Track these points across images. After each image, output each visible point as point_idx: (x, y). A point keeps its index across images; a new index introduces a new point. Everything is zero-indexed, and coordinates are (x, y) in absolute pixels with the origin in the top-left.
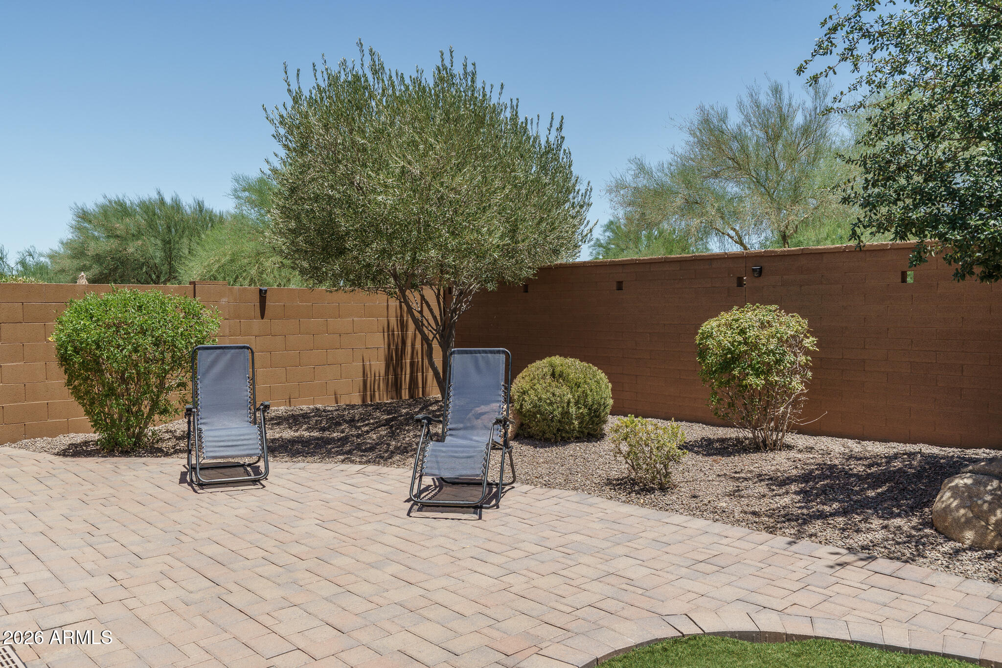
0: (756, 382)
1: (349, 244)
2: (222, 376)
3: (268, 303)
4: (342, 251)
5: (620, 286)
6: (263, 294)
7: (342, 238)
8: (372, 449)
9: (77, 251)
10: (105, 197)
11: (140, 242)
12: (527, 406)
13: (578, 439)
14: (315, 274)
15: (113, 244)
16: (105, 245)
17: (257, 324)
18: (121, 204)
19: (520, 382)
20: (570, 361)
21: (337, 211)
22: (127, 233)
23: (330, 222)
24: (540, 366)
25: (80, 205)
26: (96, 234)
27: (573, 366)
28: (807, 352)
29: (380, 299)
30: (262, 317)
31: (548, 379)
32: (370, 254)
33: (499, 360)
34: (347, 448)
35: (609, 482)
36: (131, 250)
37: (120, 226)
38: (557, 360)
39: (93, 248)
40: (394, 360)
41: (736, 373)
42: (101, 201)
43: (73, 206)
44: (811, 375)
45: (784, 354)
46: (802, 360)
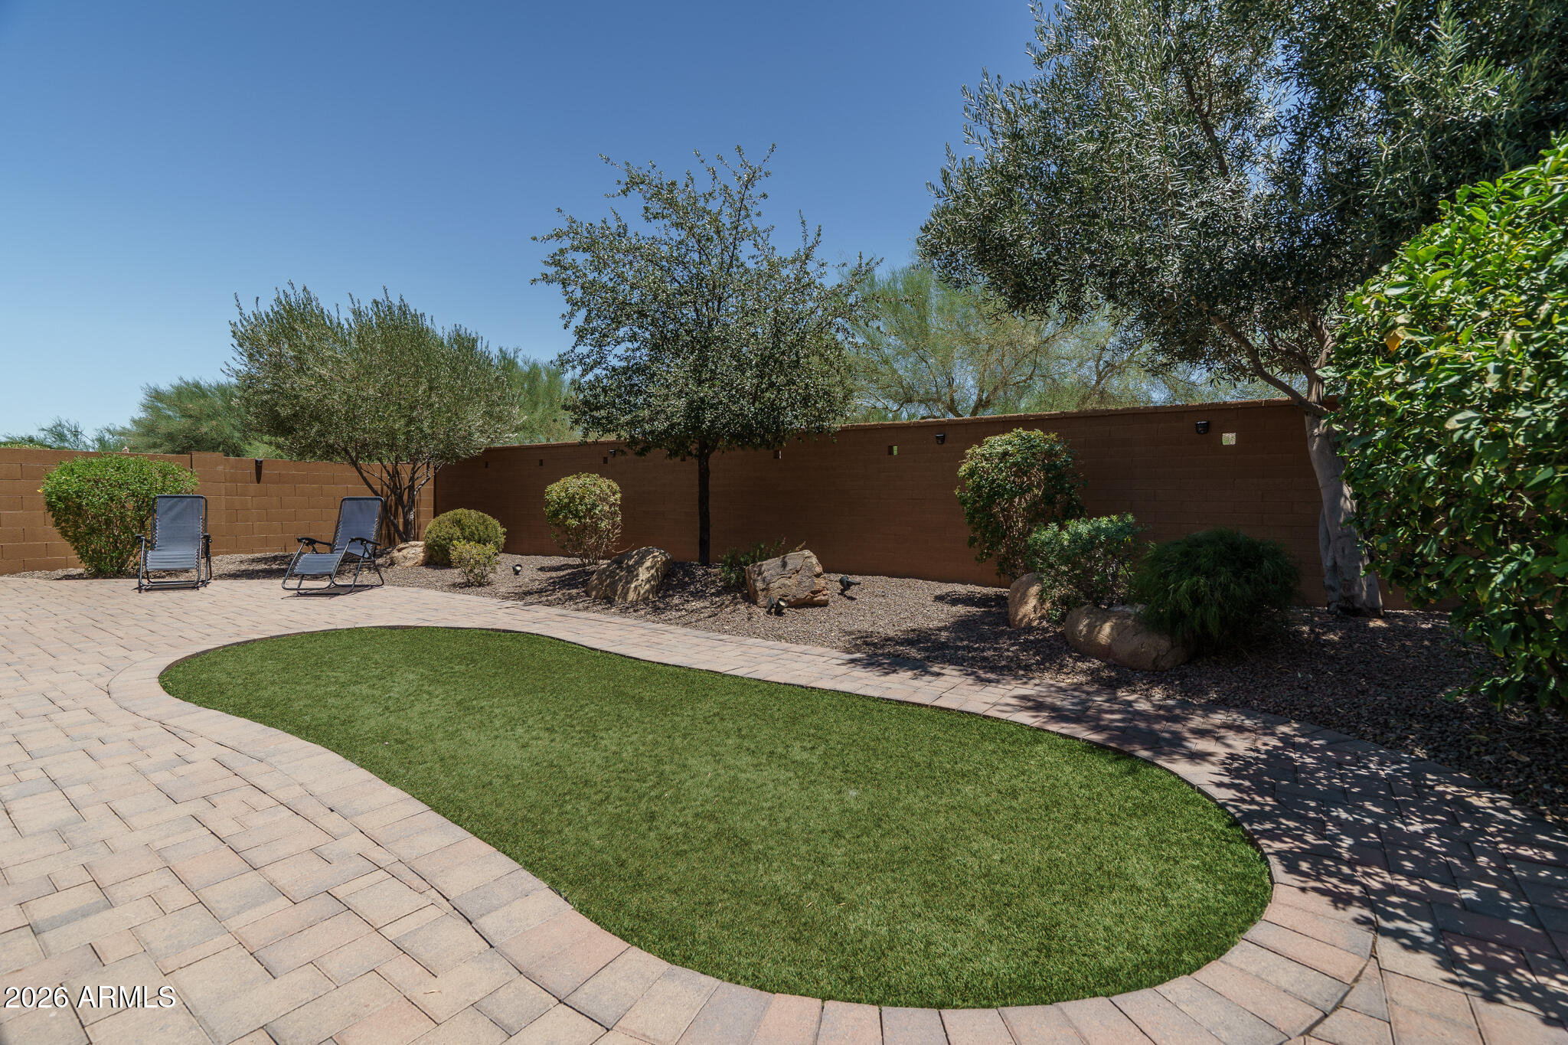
2: (178, 517)
3: (264, 471)
6: (258, 464)
9: (147, 429)
10: (181, 379)
11: (214, 423)
15: (186, 423)
16: (179, 423)
17: (255, 486)
18: (197, 385)
22: (201, 413)
25: (152, 385)
26: (170, 413)
30: (259, 481)
36: (204, 429)
37: (192, 406)
39: (163, 427)
41: (561, 517)
42: (176, 382)
43: (145, 386)
44: (617, 519)
45: (596, 505)
46: (610, 509)
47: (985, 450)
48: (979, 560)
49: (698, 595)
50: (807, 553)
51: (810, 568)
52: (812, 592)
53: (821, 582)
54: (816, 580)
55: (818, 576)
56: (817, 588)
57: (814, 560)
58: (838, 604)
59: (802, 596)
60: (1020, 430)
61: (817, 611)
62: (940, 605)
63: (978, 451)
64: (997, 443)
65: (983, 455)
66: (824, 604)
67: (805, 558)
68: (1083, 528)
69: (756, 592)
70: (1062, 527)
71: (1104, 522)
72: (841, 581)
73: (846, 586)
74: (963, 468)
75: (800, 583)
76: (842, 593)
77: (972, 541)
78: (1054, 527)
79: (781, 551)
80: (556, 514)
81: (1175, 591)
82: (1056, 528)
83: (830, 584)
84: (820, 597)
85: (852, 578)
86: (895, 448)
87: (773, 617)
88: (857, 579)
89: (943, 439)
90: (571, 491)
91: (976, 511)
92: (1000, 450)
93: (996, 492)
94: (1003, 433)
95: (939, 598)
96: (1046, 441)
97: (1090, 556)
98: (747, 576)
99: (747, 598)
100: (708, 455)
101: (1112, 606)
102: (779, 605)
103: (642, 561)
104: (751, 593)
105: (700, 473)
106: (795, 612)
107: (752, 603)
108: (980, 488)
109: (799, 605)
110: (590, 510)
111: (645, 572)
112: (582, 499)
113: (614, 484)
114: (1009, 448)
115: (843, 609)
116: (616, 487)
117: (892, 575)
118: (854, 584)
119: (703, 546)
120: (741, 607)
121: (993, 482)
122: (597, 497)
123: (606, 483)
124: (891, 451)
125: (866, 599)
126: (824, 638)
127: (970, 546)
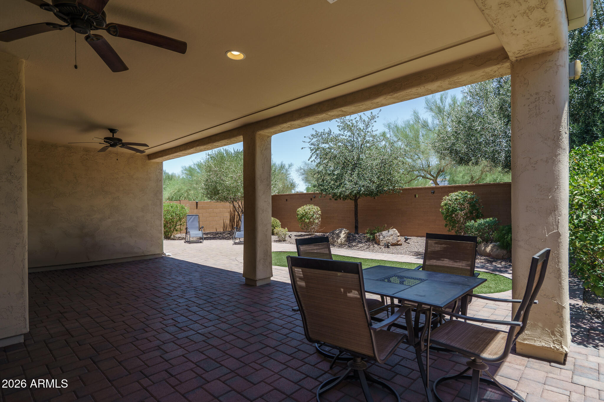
0: (307, 221)
1: (220, 192)
2: (192, 221)
3: (198, 205)
4: (219, 194)
5: (287, 200)
6: (197, 203)
7: (219, 191)
8: (225, 238)
14: (211, 198)
17: (196, 210)
21: (218, 185)
23: (216, 187)
29: (228, 204)
30: (197, 209)
32: (225, 194)
34: (220, 238)
35: (274, 241)
40: (232, 220)
41: (303, 219)
44: (320, 219)
45: (313, 215)
46: (318, 216)
47: (449, 197)
49: (360, 242)
50: (395, 229)
51: (396, 234)
52: (397, 241)
53: (400, 238)
54: (398, 238)
55: (398, 236)
56: (398, 240)
57: (397, 232)
58: (405, 245)
59: (394, 242)
60: (461, 191)
61: (399, 247)
63: (447, 198)
64: (454, 195)
65: (449, 199)
66: (401, 245)
67: (394, 231)
68: (482, 221)
69: (379, 241)
70: (475, 221)
71: (488, 219)
72: (405, 238)
73: (407, 239)
74: (442, 203)
75: (393, 238)
76: (405, 242)
77: (446, 225)
78: (473, 221)
79: (387, 229)
80: (301, 218)
81: (507, 238)
82: (474, 222)
83: (402, 239)
84: (399, 243)
85: (408, 237)
86: (417, 195)
87: (386, 248)
88: (410, 237)
89: (434, 193)
90: (306, 211)
91: (447, 216)
92: (455, 198)
93: (454, 211)
94: (455, 192)
96: (469, 194)
97: (484, 229)
98: (376, 237)
99: (376, 243)
100: (357, 199)
101: (491, 243)
102: (388, 245)
103: (341, 232)
104: (377, 242)
105: (355, 205)
106: (393, 247)
107: (379, 244)
108: (449, 209)
109: (394, 245)
110: (312, 217)
111: (343, 235)
112: (309, 213)
113: (318, 208)
114: (458, 197)
115: (406, 246)
116: (319, 209)
117: (418, 237)
118: (409, 239)
119: (356, 228)
120: (376, 246)
121: (453, 207)
122: (314, 212)
123: (316, 207)
124: (415, 196)
125: (413, 243)
126: (405, 253)
127: (446, 227)
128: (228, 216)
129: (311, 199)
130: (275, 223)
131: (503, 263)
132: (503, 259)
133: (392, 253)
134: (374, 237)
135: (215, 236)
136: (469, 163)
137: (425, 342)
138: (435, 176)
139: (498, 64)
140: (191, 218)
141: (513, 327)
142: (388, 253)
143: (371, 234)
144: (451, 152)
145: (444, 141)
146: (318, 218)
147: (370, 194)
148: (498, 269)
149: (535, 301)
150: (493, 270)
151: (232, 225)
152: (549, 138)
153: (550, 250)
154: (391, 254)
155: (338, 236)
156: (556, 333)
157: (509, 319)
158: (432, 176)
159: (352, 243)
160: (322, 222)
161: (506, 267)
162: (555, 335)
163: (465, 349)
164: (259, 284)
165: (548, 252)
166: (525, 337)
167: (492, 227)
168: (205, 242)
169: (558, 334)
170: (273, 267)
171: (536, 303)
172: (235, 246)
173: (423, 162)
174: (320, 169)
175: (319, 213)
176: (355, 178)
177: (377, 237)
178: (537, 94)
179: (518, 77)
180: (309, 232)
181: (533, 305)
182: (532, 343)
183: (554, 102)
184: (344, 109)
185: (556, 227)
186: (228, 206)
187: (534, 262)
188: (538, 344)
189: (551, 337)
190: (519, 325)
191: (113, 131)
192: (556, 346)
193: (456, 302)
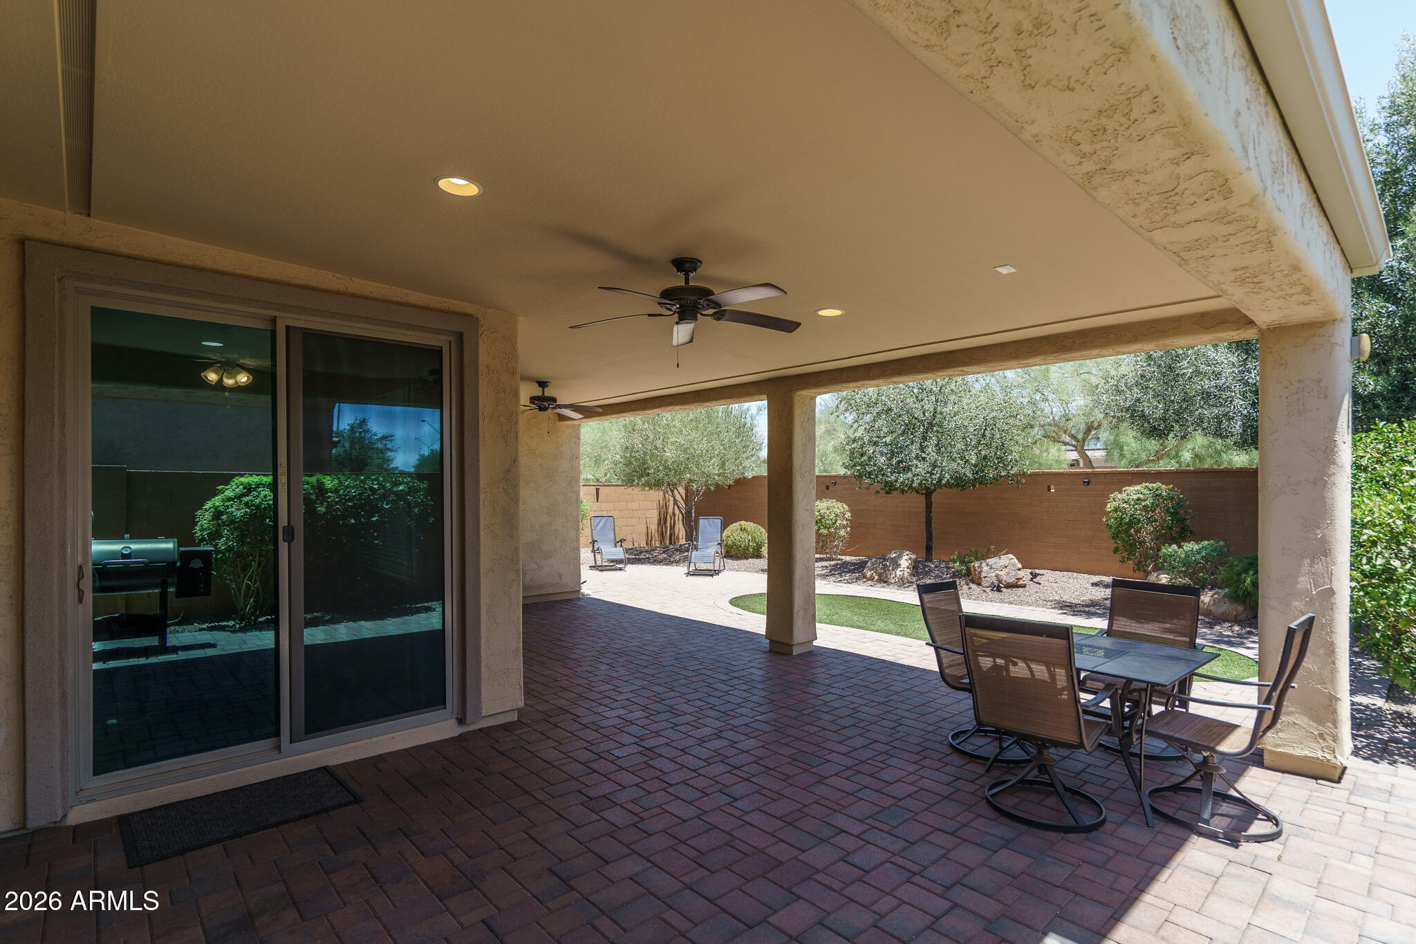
0: (824, 531)
1: (651, 471)
2: (603, 527)
3: (600, 495)
4: (647, 475)
6: (597, 490)
7: (649, 469)
8: (661, 562)
12: (730, 543)
13: (752, 558)
17: (596, 504)
19: (726, 533)
20: (748, 523)
21: (647, 457)
23: (644, 462)
24: (735, 526)
27: (750, 525)
28: (847, 520)
29: (660, 493)
30: (597, 501)
31: (739, 531)
33: (718, 521)
38: (743, 523)
40: (662, 521)
41: (817, 527)
44: (849, 529)
45: (836, 520)
46: (845, 522)
47: (1124, 495)
48: (1123, 561)
49: (940, 578)
50: (1011, 556)
51: (1014, 565)
52: (1016, 579)
53: (1022, 573)
54: (1019, 572)
55: (1019, 570)
56: (1019, 577)
57: (1015, 560)
58: (1032, 587)
59: (1011, 581)
60: (1147, 484)
61: (1021, 590)
62: (1097, 588)
63: (1119, 496)
64: (1133, 491)
65: (1123, 499)
66: (1024, 586)
67: (1010, 559)
68: (1191, 546)
69: (980, 578)
70: (1180, 547)
71: (1205, 544)
72: (1031, 573)
73: (1034, 576)
74: (1109, 506)
75: (1008, 573)
76: (1032, 580)
77: (1116, 550)
78: (1175, 547)
79: (996, 554)
81: (1245, 582)
83: (1025, 574)
84: (1021, 582)
85: (1037, 571)
86: (1052, 487)
87: (997, 593)
88: (1040, 572)
89: (1088, 483)
90: (822, 511)
91: (1119, 532)
92: (1135, 497)
93: (1133, 522)
94: (1136, 484)
95: (1095, 584)
96: (1164, 489)
97: (1197, 562)
98: (972, 569)
99: (973, 581)
100: (931, 493)
101: (1212, 589)
102: (999, 585)
103: (900, 556)
104: (976, 580)
105: (926, 504)
106: (1009, 590)
107: (979, 584)
108: (1122, 519)
109: (1009, 586)
110: (834, 524)
111: (905, 562)
112: (828, 516)
113: (845, 506)
114: (1141, 496)
115: (1036, 590)
116: (847, 508)
117: (1054, 569)
118: (1039, 575)
119: (929, 549)
120: (973, 586)
121: (1131, 516)
122: (837, 516)
123: (840, 505)
124: (1049, 490)
125: (1046, 584)
126: (1036, 603)
127: (1115, 553)
128: (654, 516)
129: (828, 488)
130: (759, 534)
131: (1236, 628)
132: (1236, 621)
133: (1010, 603)
134: (968, 569)
135: (637, 557)
136: (1168, 435)
137: (1137, 733)
138: (1080, 436)
139: (1238, 329)
140: (599, 522)
141: (1261, 713)
142: (1002, 601)
143: (963, 562)
144: (1132, 415)
145: (1119, 392)
146: (845, 527)
147: (959, 482)
148: (1226, 639)
149: (1293, 685)
150: (1217, 642)
151: (662, 532)
152: (1318, 449)
153: (1314, 617)
154: (1007, 605)
155: (896, 565)
156: (1326, 736)
157: (1254, 702)
158: (1074, 437)
159: (923, 578)
160: (851, 534)
161: (1240, 636)
162: (1324, 739)
163: (1194, 741)
164: (796, 651)
165: (1311, 620)
166: (1278, 742)
167: (1215, 561)
168: (631, 569)
169: (1329, 739)
170: (818, 625)
171: (1293, 687)
172: (690, 578)
173: (1054, 410)
174: (858, 434)
175: (846, 516)
176: (933, 454)
177: (975, 570)
178: (1300, 381)
179: (1271, 353)
180: (826, 553)
181: (1290, 689)
182: (1289, 751)
183: (1326, 396)
184: (966, 369)
185: (1328, 581)
186: (656, 495)
187: (1291, 633)
188: (1298, 752)
189: (1319, 742)
190: (1270, 709)
191: (543, 384)
192: (1326, 755)
193: (1174, 687)
